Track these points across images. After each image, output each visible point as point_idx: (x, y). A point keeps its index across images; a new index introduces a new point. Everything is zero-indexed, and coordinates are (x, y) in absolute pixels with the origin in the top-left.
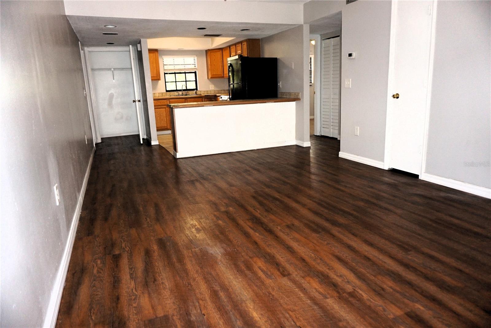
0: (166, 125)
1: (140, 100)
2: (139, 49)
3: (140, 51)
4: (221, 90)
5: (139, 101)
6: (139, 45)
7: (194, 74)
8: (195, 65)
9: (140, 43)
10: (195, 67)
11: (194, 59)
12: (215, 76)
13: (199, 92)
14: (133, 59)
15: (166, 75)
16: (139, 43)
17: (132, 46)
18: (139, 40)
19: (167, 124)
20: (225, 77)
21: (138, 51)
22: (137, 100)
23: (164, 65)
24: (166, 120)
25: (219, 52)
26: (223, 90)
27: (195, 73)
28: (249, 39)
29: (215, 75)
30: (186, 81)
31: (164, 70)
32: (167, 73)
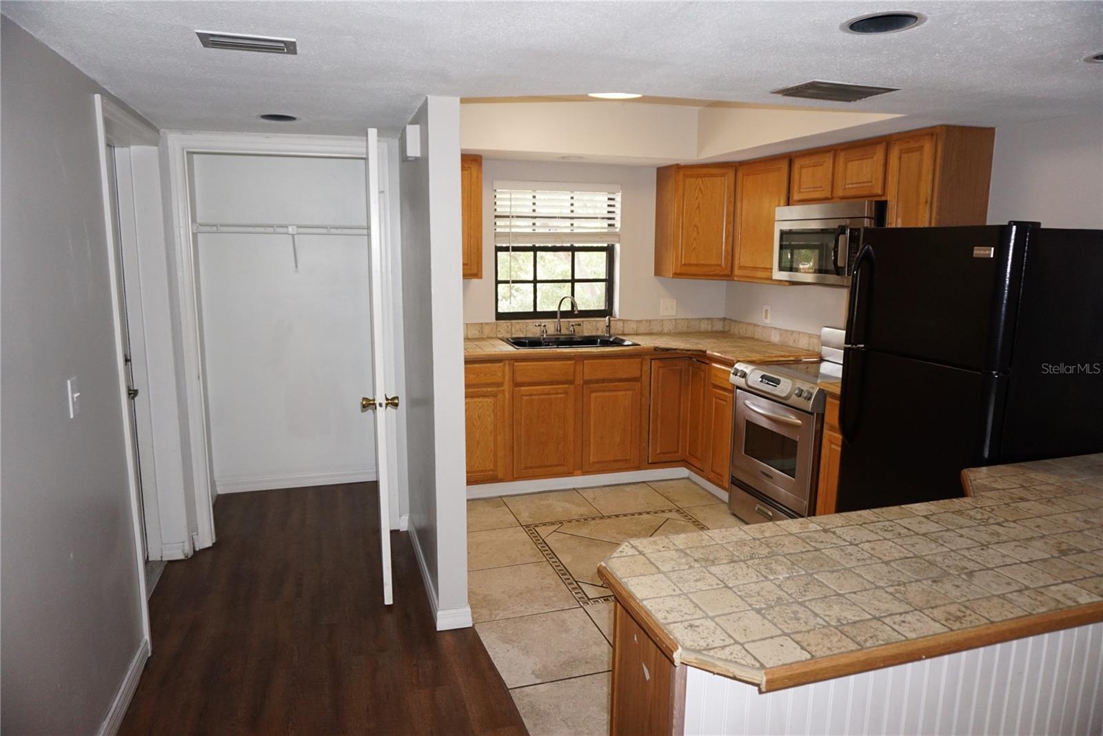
0: (492, 467)
1: (397, 398)
2: (413, 150)
3: (416, 159)
4: (700, 319)
5: (393, 403)
6: (413, 132)
7: (603, 255)
8: (611, 222)
9: (421, 118)
10: (611, 229)
11: (610, 199)
12: (693, 270)
13: (620, 324)
14: (381, 192)
15: (499, 253)
16: (414, 122)
17: (379, 135)
18: (419, 104)
19: (496, 461)
20: (735, 278)
21: (404, 159)
22: (380, 399)
23: (496, 217)
24: (492, 446)
25: (723, 175)
26: (708, 319)
27: (610, 250)
28: (949, 129)
29: (697, 265)
30: (573, 281)
31: (496, 235)
32: (506, 249)
